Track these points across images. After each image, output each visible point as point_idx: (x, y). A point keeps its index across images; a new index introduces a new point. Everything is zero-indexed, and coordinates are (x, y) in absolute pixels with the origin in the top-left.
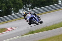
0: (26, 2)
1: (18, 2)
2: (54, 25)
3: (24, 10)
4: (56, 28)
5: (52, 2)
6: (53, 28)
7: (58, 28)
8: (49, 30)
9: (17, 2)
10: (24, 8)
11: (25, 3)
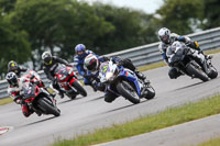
0: (41, 38)
1: (15, 38)
2: (141, 119)
3: (35, 66)
4: (149, 129)
5: (134, 38)
6: (136, 132)
7: (155, 128)
8: (123, 137)
9: (11, 39)
10: (34, 60)
11: (38, 41)
